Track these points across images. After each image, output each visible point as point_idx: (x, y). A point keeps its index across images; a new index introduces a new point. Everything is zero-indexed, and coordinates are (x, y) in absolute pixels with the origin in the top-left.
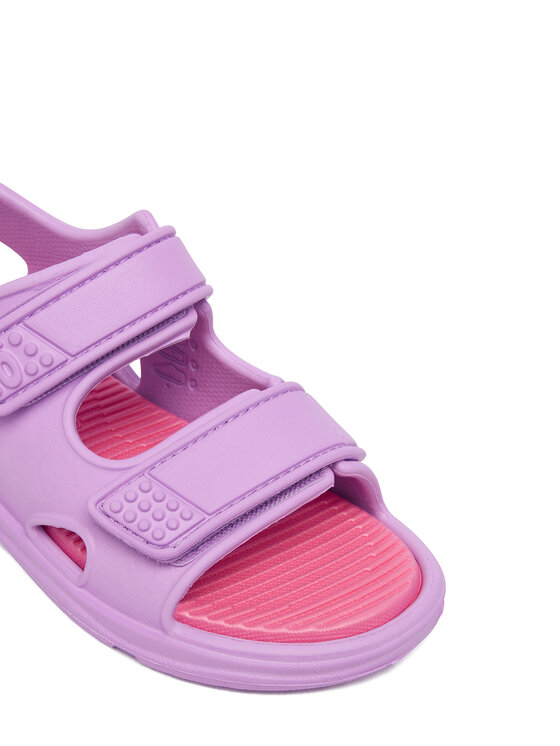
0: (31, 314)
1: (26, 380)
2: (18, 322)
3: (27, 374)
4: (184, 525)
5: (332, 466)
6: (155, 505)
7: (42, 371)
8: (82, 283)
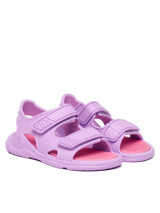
0: (47, 116)
1: (46, 126)
2: (45, 117)
3: (46, 125)
4: (74, 143)
5: (101, 138)
6: (67, 140)
7: (49, 124)
8: (51, 113)
